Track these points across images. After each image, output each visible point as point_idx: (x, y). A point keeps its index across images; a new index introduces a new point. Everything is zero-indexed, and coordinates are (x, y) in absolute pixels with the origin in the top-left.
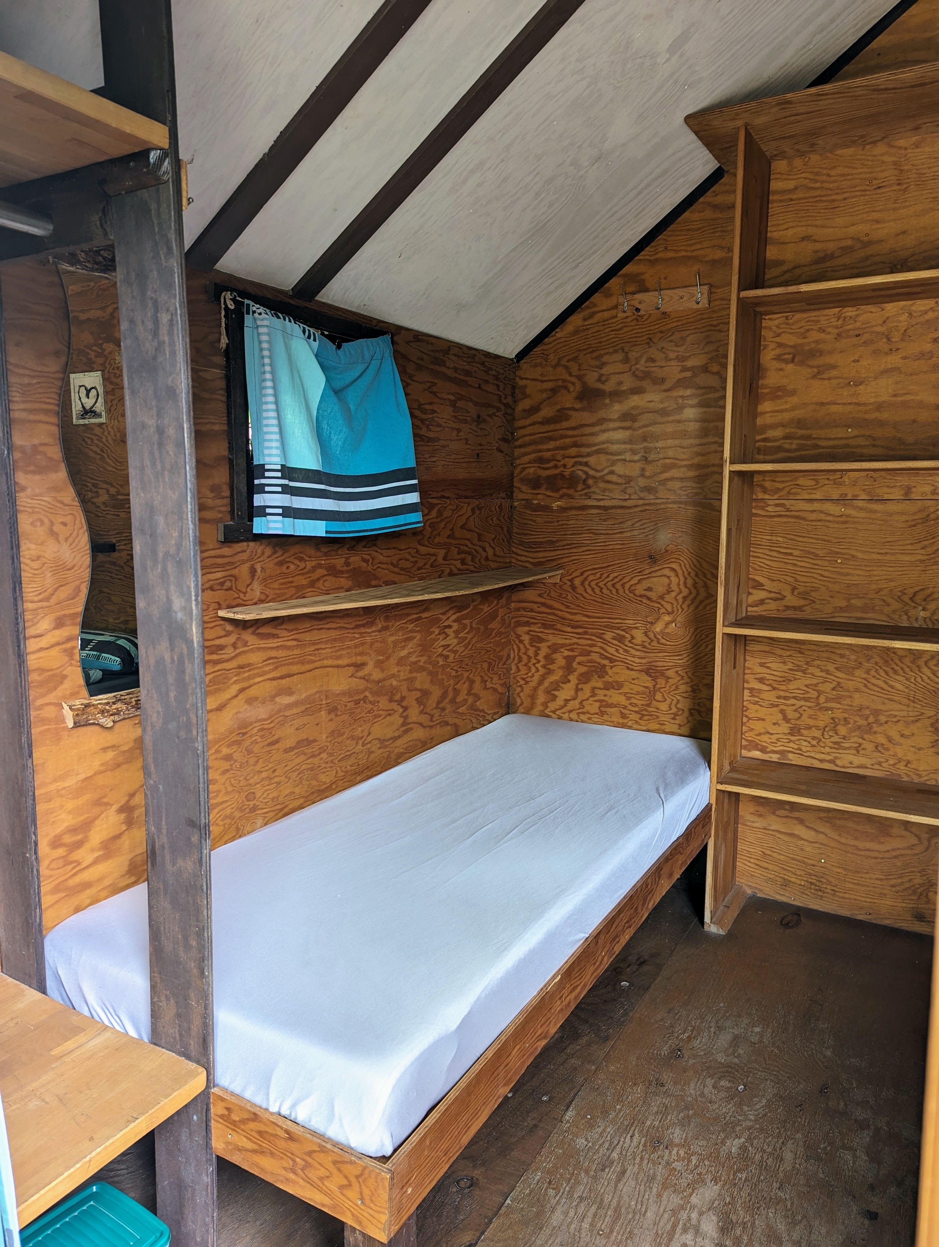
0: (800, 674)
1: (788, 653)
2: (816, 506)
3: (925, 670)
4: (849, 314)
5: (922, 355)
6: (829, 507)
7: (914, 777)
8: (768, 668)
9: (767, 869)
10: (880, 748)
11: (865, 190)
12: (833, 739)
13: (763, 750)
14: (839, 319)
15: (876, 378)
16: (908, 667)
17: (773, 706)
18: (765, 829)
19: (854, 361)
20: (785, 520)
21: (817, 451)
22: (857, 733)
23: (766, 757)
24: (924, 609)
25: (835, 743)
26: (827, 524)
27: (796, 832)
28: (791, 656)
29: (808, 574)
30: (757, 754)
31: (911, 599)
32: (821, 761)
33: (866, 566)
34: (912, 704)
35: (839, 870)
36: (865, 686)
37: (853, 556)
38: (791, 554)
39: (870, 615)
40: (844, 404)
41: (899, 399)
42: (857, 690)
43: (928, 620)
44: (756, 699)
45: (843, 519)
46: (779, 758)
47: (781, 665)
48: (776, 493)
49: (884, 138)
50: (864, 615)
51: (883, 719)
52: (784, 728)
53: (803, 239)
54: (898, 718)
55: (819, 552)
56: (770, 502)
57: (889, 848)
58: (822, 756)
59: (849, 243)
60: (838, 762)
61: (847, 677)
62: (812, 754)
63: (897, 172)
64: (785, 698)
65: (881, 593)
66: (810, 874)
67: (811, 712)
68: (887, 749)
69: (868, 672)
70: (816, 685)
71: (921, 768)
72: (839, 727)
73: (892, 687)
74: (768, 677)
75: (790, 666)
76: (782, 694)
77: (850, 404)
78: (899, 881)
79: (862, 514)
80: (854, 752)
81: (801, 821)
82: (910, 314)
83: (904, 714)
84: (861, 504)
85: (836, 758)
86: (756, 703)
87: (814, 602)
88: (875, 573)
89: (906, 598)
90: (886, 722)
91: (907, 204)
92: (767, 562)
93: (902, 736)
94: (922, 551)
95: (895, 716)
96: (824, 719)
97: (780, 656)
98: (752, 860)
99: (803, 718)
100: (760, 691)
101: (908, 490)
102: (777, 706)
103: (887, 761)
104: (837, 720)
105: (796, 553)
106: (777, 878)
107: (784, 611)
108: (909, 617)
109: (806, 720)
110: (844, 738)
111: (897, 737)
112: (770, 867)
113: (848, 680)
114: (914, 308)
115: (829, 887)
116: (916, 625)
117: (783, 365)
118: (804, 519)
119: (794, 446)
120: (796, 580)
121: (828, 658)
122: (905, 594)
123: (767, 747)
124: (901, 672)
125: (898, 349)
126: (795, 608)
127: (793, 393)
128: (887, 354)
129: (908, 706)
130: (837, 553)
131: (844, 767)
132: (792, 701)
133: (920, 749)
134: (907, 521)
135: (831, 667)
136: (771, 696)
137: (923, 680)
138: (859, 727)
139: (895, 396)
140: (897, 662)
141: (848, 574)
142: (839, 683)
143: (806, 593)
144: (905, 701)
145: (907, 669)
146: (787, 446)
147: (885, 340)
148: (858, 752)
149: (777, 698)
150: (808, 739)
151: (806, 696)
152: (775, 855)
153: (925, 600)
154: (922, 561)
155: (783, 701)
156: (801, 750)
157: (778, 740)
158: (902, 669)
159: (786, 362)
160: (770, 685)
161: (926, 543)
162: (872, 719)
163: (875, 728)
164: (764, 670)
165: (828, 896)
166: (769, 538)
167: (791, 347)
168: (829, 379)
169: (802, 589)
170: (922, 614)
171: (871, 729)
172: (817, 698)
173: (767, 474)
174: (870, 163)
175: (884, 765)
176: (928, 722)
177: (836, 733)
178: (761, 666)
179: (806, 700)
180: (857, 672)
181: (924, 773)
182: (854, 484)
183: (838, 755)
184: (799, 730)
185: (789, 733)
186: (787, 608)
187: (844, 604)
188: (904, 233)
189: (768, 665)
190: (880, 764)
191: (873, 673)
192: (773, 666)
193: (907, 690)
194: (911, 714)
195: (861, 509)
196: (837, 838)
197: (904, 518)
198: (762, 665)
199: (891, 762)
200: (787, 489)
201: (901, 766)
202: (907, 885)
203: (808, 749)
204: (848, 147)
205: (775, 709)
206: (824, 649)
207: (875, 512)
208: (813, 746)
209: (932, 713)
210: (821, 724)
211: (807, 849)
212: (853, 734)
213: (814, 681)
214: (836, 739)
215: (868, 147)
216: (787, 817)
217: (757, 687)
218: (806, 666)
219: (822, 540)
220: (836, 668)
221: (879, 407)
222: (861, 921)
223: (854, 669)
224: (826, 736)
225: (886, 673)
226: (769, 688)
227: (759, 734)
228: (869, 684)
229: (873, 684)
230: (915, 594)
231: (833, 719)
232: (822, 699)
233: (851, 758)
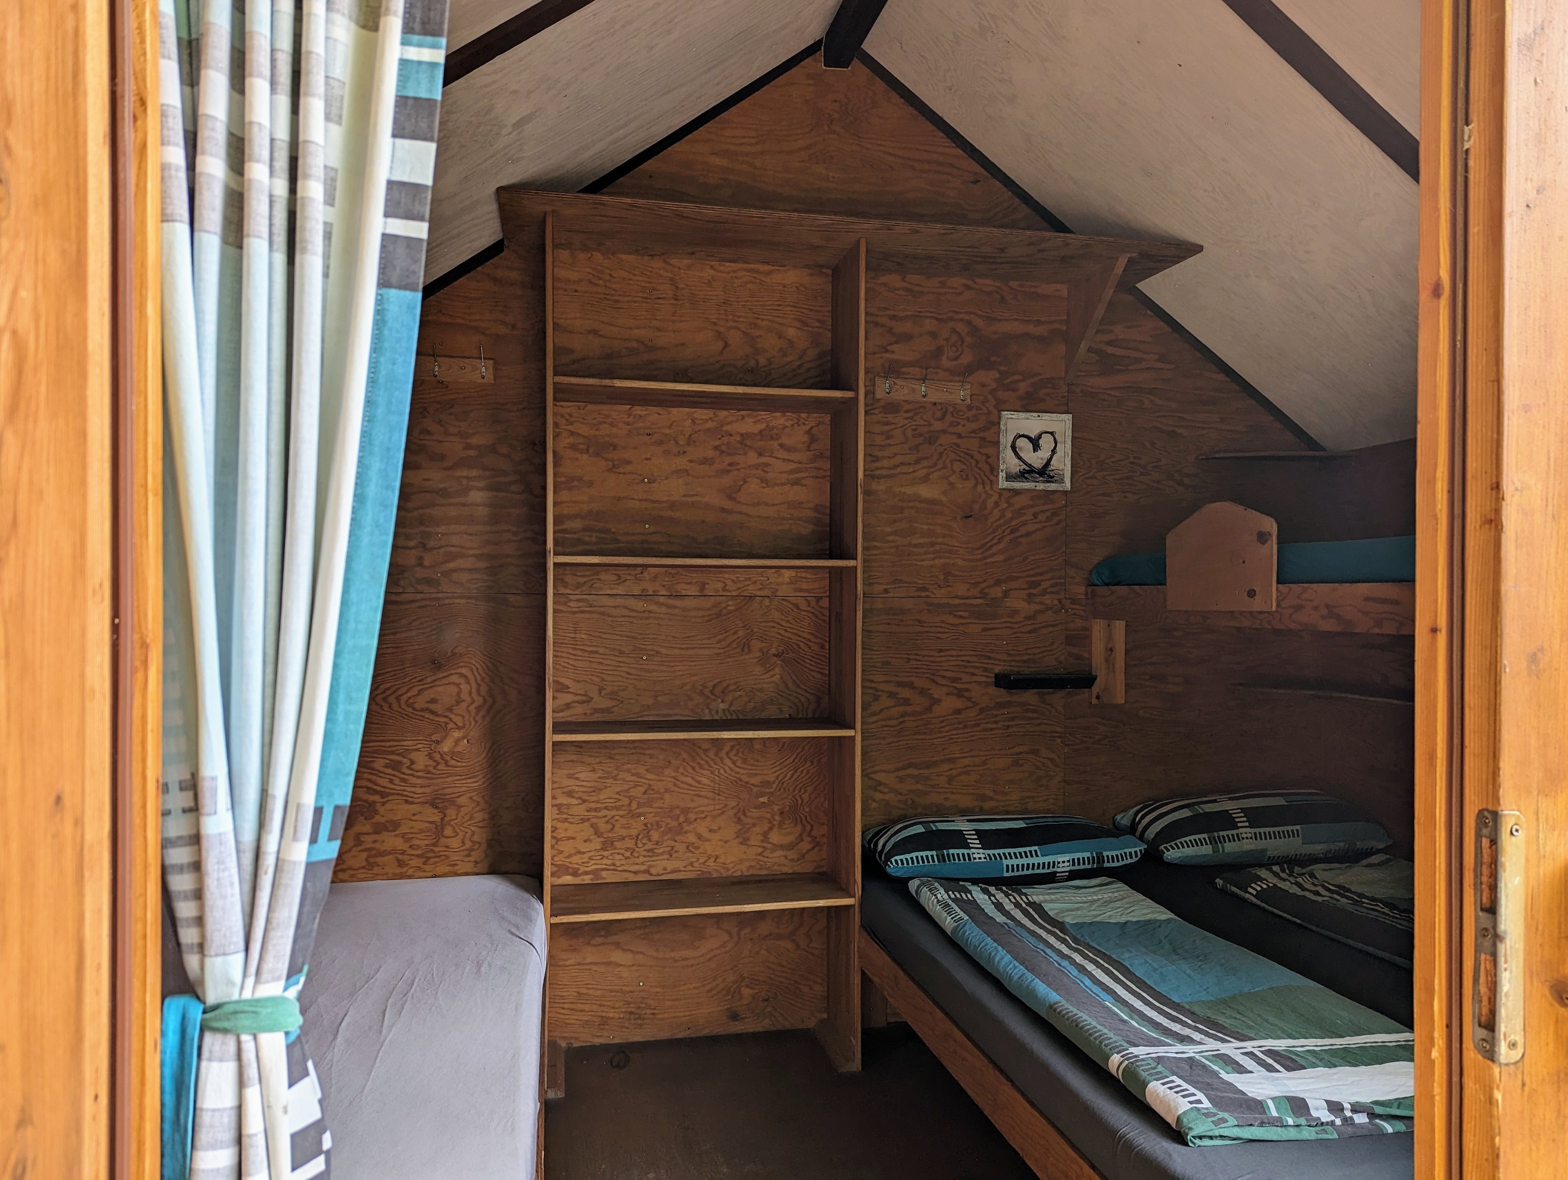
0: (611, 781)
1: (598, 760)
2: (619, 601)
3: (727, 761)
4: (640, 413)
5: (705, 461)
6: (632, 603)
7: (722, 871)
8: (577, 779)
9: (583, 1011)
10: (691, 848)
11: (646, 298)
12: (646, 847)
13: (575, 874)
14: (629, 415)
15: (667, 478)
16: (712, 760)
17: (583, 821)
18: (579, 964)
19: (647, 459)
20: (587, 616)
21: (617, 545)
22: (669, 836)
23: (577, 881)
24: (723, 701)
25: (648, 851)
26: (631, 619)
27: (612, 959)
28: (600, 763)
29: (615, 673)
30: (568, 879)
31: (711, 692)
32: (635, 873)
33: (670, 661)
34: (717, 797)
35: (658, 990)
36: (675, 785)
37: (657, 652)
38: (597, 652)
39: (677, 711)
40: (640, 500)
41: (690, 499)
42: (667, 790)
43: (726, 712)
44: (565, 816)
45: (646, 615)
46: (592, 880)
47: (591, 774)
48: (577, 588)
49: (663, 254)
50: (670, 712)
51: (692, 816)
52: (597, 843)
53: (590, 332)
54: (706, 813)
55: (624, 650)
56: (572, 597)
57: (703, 952)
58: (637, 868)
59: (635, 345)
60: (653, 871)
61: (657, 778)
62: (626, 868)
63: (673, 288)
64: (596, 810)
65: (685, 688)
66: (629, 1003)
67: (624, 821)
68: (698, 848)
69: (676, 770)
70: (627, 791)
71: (728, 861)
72: (652, 833)
73: (699, 782)
74: (577, 788)
75: (600, 774)
76: (593, 805)
77: (646, 500)
78: (715, 983)
79: (664, 610)
80: (667, 857)
81: (617, 945)
82: (693, 421)
83: (711, 808)
84: (662, 599)
85: (650, 866)
86: (565, 820)
87: (622, 702)
88: (679, 668)
89: (707, 692)
90: (696, 820)
91: (683, 319)
92: (572, 662)
93: (710, 831)
94: (718, 646)
95: (703, 812)
96: (637, 826)
97: (589, 764)
98: (566, 1006)
99: (616, 829)
100: (569, 806)
101: (703, 586)
102: (588, 820)
103: (698, 860)
104: (649, 826)
105: (601, 650)
106: (595, 1019)
107: (592, 714)
108: (710, 711)
109: (620, 831)
110: (657, 843)
111: (707, 835)
112: (586, 1007)
113: (658, 781)
114: (695, 416)
115: (649, 1011)
116: (717, 717)
117: (578, 455)
118: (610, 616)
119: (594, 539)
120: (603, 680)
121: (639, 760)
122: (706, 687)
123: (579, 869)
124: (706, 766)
125: (685, 452)
126: (603, 711)
127: (591, 484)
128: (675, 455)
129: (714, 799)
130: (642, 649)
131: (658, 875)
132: (604, 812)
133: (726, 842)
134: (703, 617)
135: (642, 770)
136: (580, 810)
137: (725, 772)
138: (670, 830)
139: (685, 496)
140: (703, 756)
141: (654, 671)
142: (650, 785)
143: (614, 693)
144: (711, 794)
145: (711, 763)
146: (586, 539)
147: (673, 442)
148: (671, 856)
149: (588, 811)
150: (622, 851)
151: (617, 804)
152: (591, 992)
153: (723, 692)
154: (718, 654)
155: (593, 814)
156: (614, 865)
157: (590, 858)
158: (707, 762)
159: (581, 452)
160: (580, 798)
161: (720, 637)
162: (682, 819)
163: (686, 827)
164: (572, 782)
165: (648, 1021)
166: (572, 635)
167: (584, 437)
168: (624, 474)
169: (609, 689)
170: (722, 706)
171: (682, 828)
172: (630, 805)
173: (568, 568)
174: (648, 273)
175: (696, 865)
176: (731, 813)
177: (650, 840)
178: (569, 778)
179: (618, 808)
180: (667, 772)
181: (731, 866)
182: (655, 579)
183: (652, 863)
184: (612, 843)
185: (602, 849)
186: (596, 711)
187: (651, 701)
188: (683, 344)
189: (577, 776)
190: (691, 864)
191: (681, 770)
192: (582, 776)
193: (712, 784)
194: (717, 807)
195: (662, 604)
196: (654, 954)
197: (701, 613)
198: (570, 776)
199: (702, 860)
200: (590, 584)
201: (711, 863)
202: (722, 986)
203: (622, 862)
204: (630, 253)
205: (586, 824)
206: (633, 751)
207: (676, 607)
208: (627, 858)
209: (733, 803)
210: (634, 832)
211: (625, 975)
212: (666, 838)
213: (626, 787)
214: (649, 846)
215: (647, 258)
216: (603, 944)
217: (565, 803)
218: (616, 772)
219: (627, 636)
220: (647, 770)
221: (672, 505)
222: (681, 1039)
223: (663, 768)
224: (640, 845)
225: (693, 768)
226: (579, 801)
227: (570, 856)
228: (678, 783)
229: (683, 782)
230: (714, 686)
231: (645, 825)
232: (634, 805)
233: (664, 863)
